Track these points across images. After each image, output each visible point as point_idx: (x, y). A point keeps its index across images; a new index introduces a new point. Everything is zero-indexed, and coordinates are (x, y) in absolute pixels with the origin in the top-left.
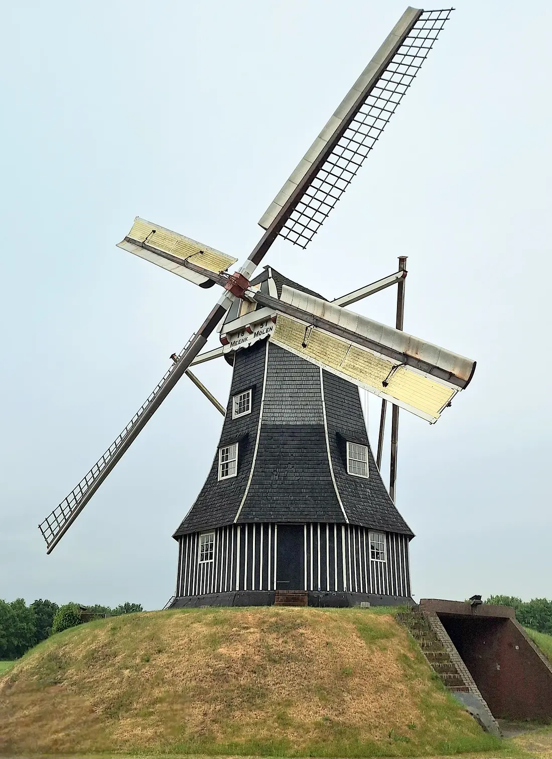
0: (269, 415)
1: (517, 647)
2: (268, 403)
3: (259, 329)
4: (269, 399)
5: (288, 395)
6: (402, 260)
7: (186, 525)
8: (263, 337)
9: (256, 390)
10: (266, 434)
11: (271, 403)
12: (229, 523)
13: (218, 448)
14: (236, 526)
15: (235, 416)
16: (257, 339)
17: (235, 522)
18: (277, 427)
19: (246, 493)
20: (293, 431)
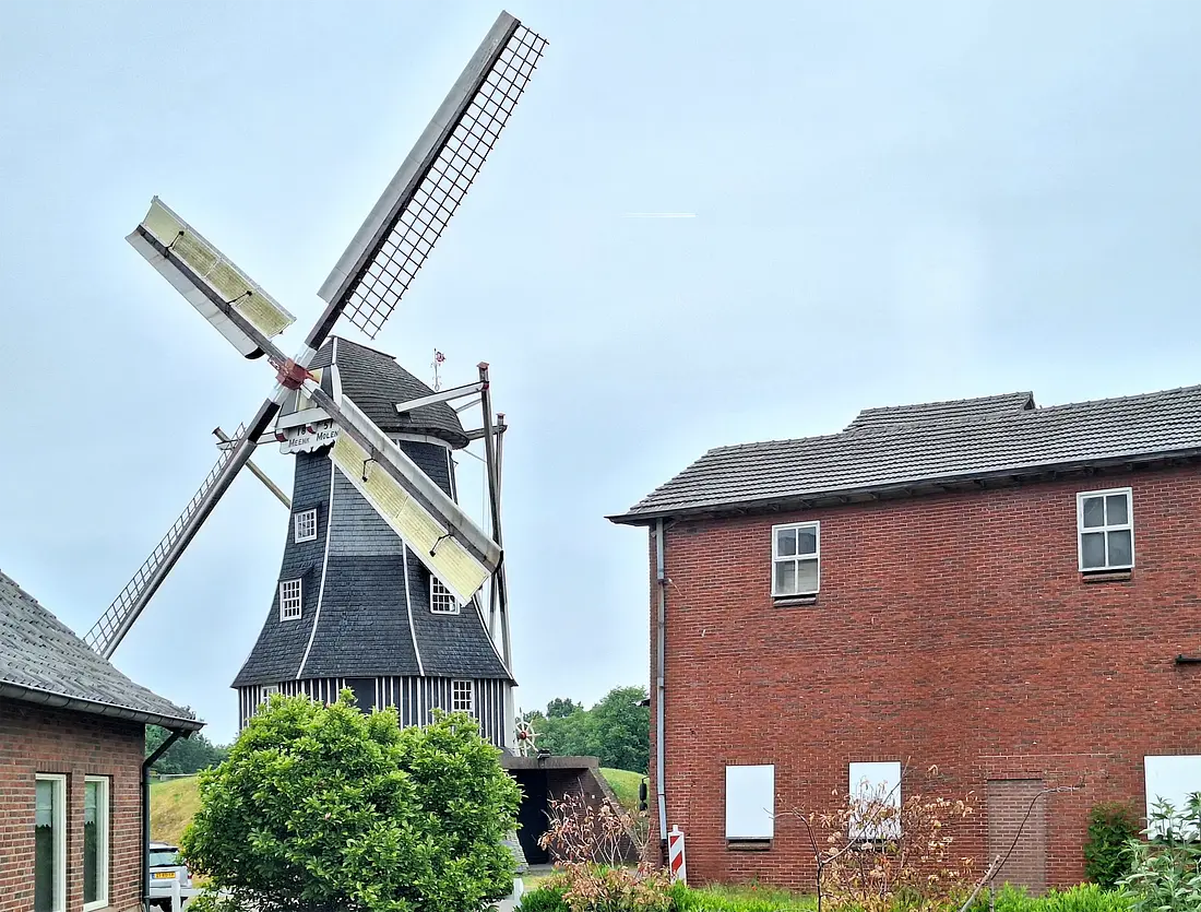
0: (337, 544)
1: (593, 797)
2: (336, 528)
3: (321, 430)
4: (337, 523)
5: (359, 518)
6: (483, 369)
7: (245, 675)
8: (327, 442)
9: (322, 509)
10: (334, 568)
11: (340, 528)
12: (292, 678)
13: (279, 581)
14: (300, 682)
15: (298, 540)
16: (321, 443)
17: (298, 678)
18: (345, 559)
19: (310, 643)
20: (366, 563)
